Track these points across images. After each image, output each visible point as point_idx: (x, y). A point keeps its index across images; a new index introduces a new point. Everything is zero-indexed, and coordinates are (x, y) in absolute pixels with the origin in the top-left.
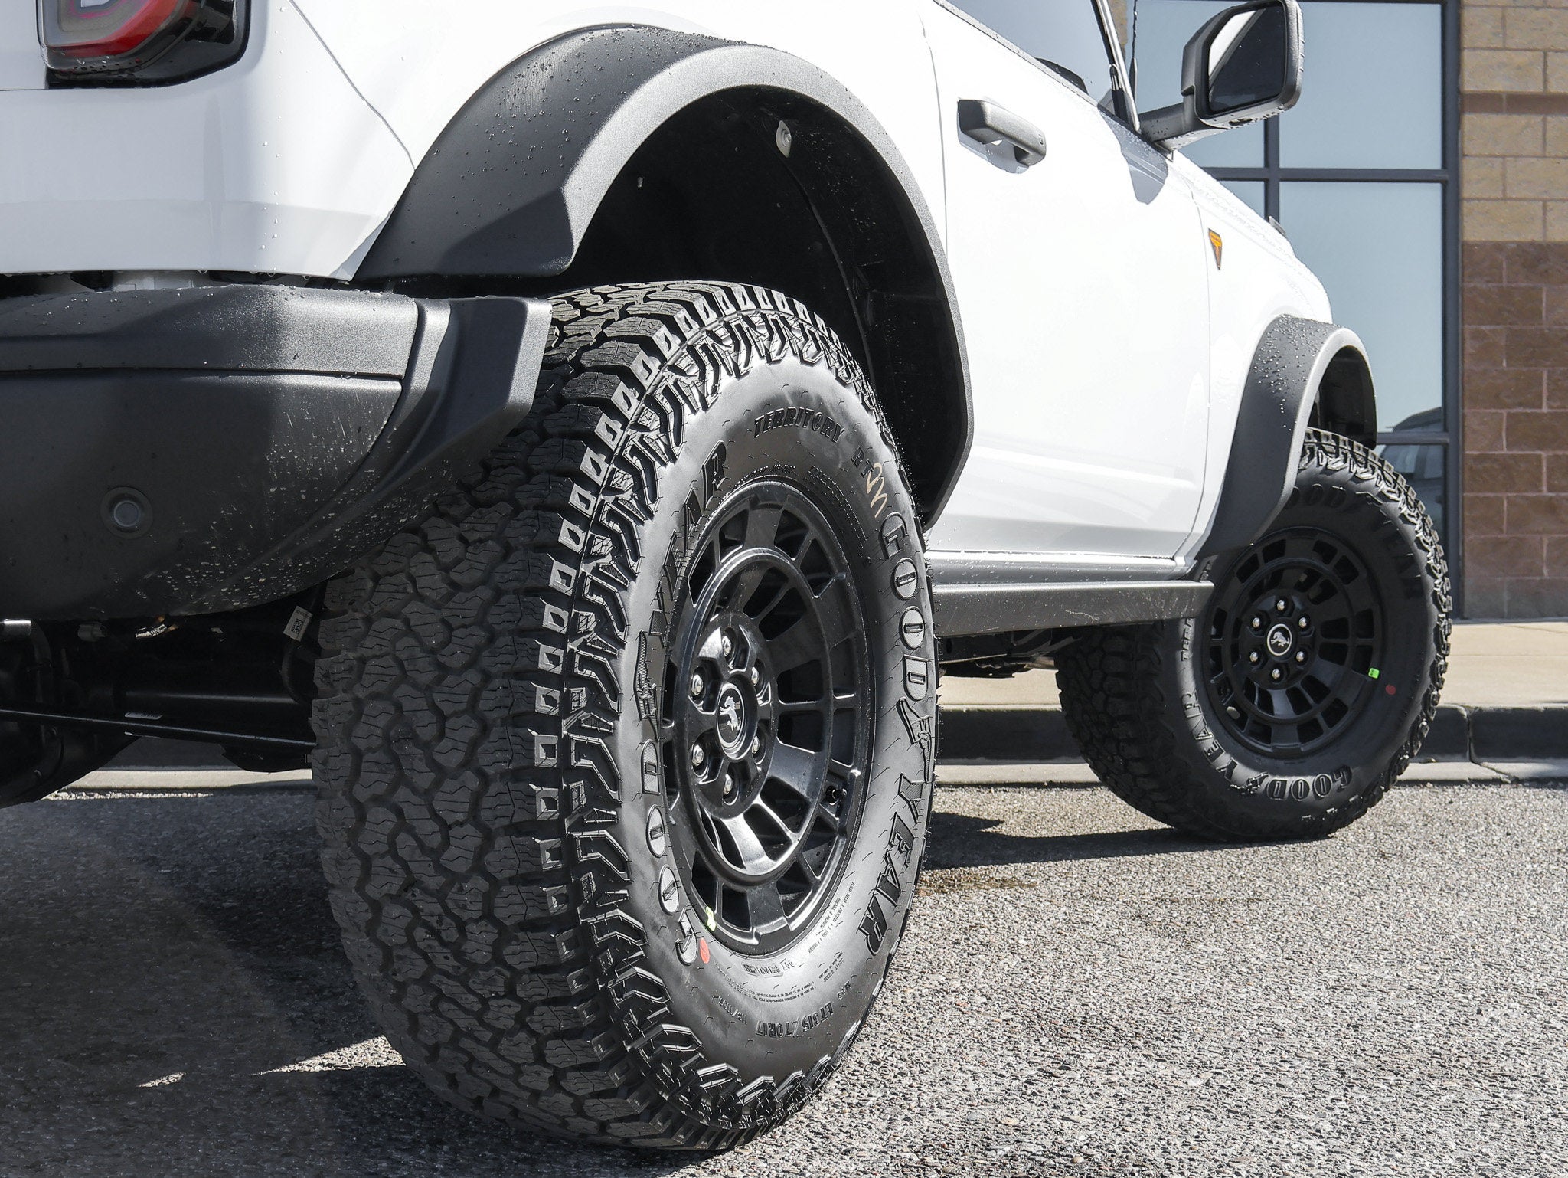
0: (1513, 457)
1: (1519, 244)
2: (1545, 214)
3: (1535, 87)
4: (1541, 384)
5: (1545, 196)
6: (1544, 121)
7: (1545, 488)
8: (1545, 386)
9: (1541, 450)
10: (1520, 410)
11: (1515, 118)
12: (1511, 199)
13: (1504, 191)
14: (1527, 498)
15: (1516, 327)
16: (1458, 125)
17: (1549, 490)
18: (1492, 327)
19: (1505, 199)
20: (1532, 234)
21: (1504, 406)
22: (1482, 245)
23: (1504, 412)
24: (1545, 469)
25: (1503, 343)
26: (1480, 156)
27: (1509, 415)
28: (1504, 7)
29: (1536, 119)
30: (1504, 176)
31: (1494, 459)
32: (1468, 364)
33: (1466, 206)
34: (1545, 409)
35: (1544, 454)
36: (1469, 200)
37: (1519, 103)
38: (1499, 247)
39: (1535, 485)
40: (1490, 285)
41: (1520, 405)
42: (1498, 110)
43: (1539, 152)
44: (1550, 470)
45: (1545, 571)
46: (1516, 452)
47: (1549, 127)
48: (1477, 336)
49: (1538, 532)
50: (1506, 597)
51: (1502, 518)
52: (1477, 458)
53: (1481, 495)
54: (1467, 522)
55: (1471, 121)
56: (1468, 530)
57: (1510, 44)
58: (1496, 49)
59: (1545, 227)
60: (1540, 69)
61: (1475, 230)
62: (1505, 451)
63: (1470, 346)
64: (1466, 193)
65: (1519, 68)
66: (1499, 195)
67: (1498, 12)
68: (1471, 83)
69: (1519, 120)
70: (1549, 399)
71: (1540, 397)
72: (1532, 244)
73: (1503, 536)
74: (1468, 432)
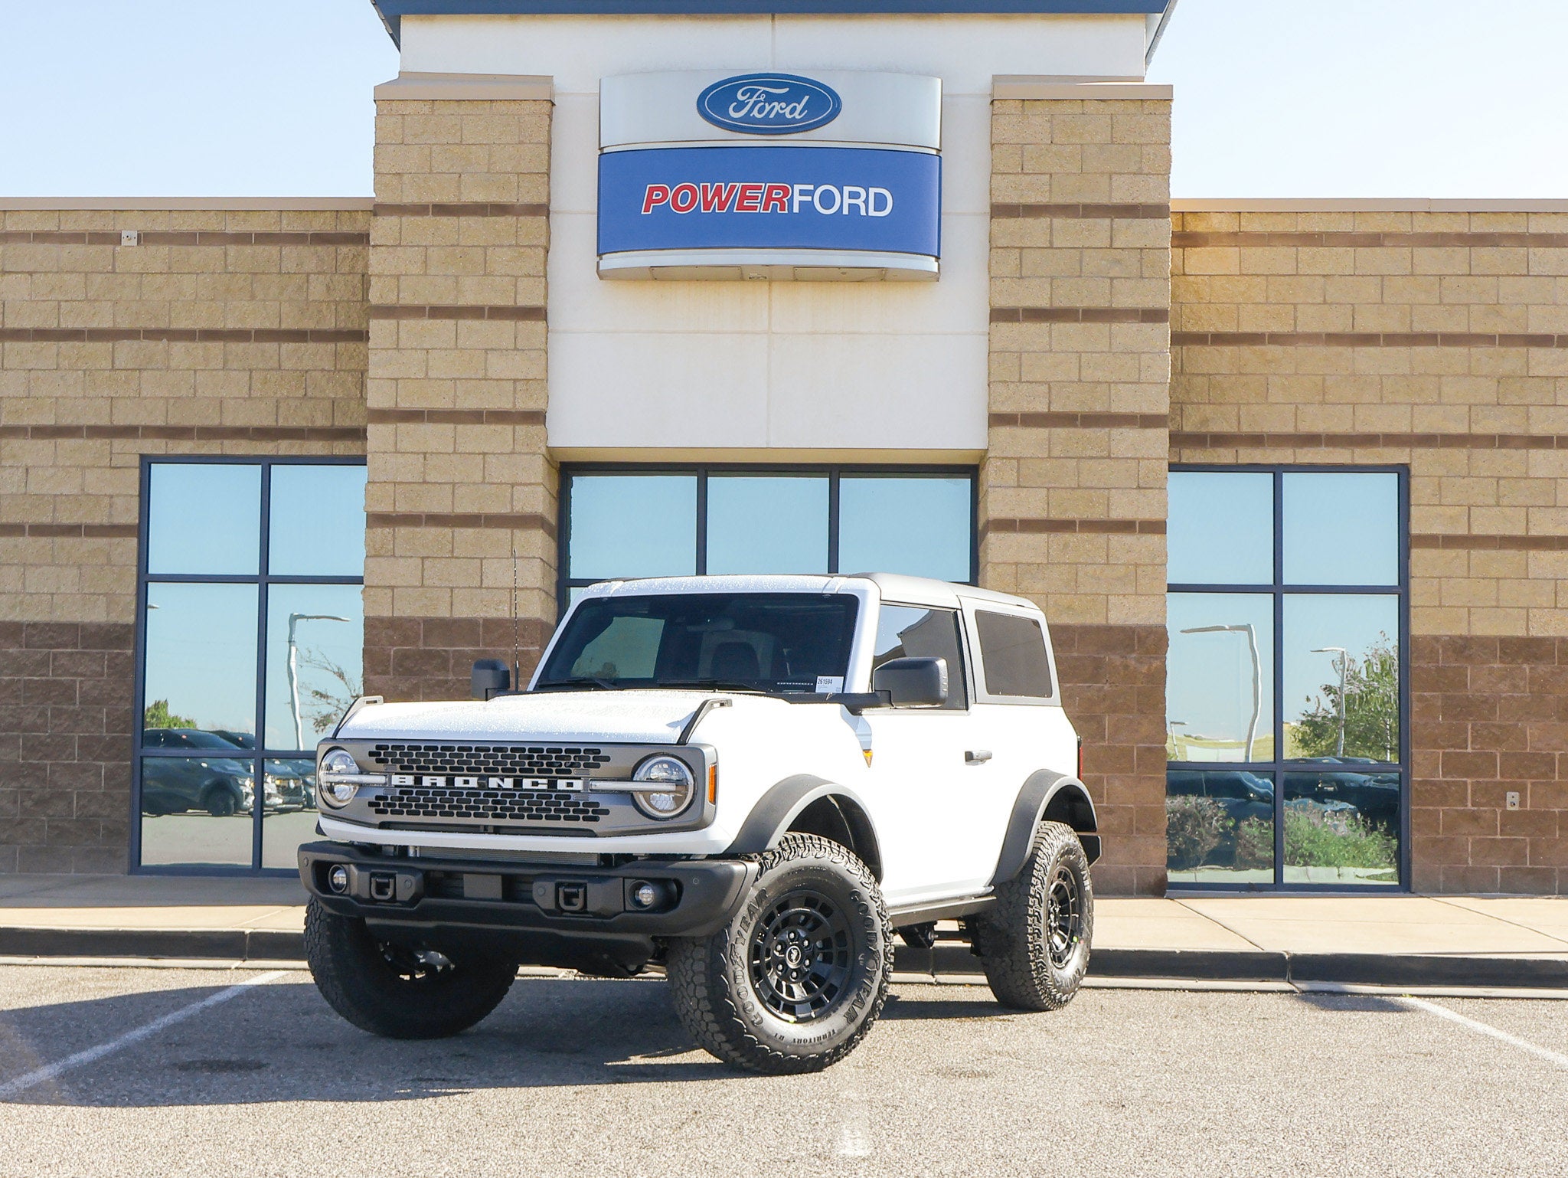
0: (1447, 782)
1: (1450, 637)
2: (1469, 617)
3: (1461, 530)
4: (1467, 733)
5: (1469, 605)
6: (1469, 553)
7: (1469, 804)
8: (1469, 733)
9: (1467, 777)
10: (1452, 750)
11: (1448, 551)
12: (1444, 606)
13: (1440, 601)
14: (1457, 811)
15: (1448, 693)
16: (1408, 557)
17: (1473, 806)
18: (1432, 694)
19: (1440, 606)
20: (1460, 630)
21: (1443, 748)
22: (1425, 637)
23: (1441, 751)
24: (1469, 791)
25: (1439, 703)
26: (1423, 577)
27: (1443, 753)
28: (1440, 477)
29: (1463, 553)
30: (1440, 590)
31: (1433, 783)
32: (1414, 719)
33: (1412, 610)
34: (1469, 750)
35: (1469, 781)
36: (1415, 607)
37: (1450, 541)
38: (1436, 639)
39: (1463, 801)
40: (1430, 665)
41: (1452, 746)
42: (1436, 547)
43: (1465, 574)
44: (1474, 792)
45: (1470, 862)
46: (1448, 779)
47: (1472, 557)
48: (1421, 699)
49: (1465, 834)
50: (1441, 878)
51: (1439, 824)
52: (1420, 783)
53: (1424, 808)
54: (1414, 826)
55: (1415, 553)
56: (1414, 832)
57: (1444, 501)
58: (1434, 505)
59: (1469, 624)
60: (1466, 518)
61: (1419, 628)
62: (1441, 778)
63: (1416, 707)
64: (1412, 603)
65: (1451, 517)
66: (1437, 604)
67: (1436, 480)
68: (1415, 529)
69: (1451, 553)
70: (1472, 742)
71: (1466, 741)
72: (1460, 637)
73: (1440, 836)
74: (1415, 766)
